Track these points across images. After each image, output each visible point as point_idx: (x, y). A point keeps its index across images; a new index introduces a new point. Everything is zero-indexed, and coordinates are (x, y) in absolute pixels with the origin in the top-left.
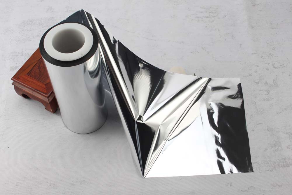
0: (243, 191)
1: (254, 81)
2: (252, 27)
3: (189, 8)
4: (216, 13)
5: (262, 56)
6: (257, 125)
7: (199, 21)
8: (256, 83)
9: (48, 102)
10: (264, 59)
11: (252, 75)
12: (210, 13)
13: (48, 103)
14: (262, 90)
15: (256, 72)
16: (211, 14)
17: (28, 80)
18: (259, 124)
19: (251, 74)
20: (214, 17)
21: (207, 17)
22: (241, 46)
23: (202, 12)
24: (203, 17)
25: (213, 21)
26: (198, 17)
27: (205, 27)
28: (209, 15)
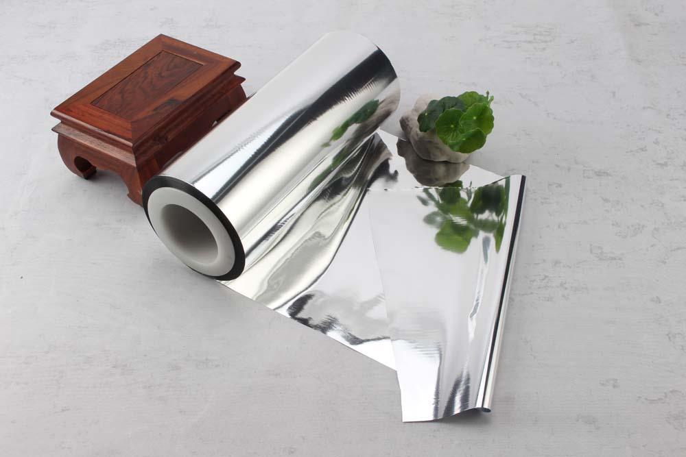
0: (652, 402)
1: (654, 161)
2: (639, 62)
3: (486, 27)
4: (549, 35)
5: (668, 115)
6: (672, 251)
7: (510, 48)
8: (659, 164)
9: (135, 165)
10: (673, 119)
11: (646, 150)
12: (535, 34)
13: (134, 167)
14: (677, 179)
15: (656, 143)
16: (538, 37)
17: (90, 114)
18: (678, 249)
19: (646, 147)
20: (546, 42)
21: (530, 42)
22: (614, 95)
23: (517, 34)
24: (520, 41)
25: (544, 49)
26: (508, 42)
27: (526, 58)
28: (535, 39)
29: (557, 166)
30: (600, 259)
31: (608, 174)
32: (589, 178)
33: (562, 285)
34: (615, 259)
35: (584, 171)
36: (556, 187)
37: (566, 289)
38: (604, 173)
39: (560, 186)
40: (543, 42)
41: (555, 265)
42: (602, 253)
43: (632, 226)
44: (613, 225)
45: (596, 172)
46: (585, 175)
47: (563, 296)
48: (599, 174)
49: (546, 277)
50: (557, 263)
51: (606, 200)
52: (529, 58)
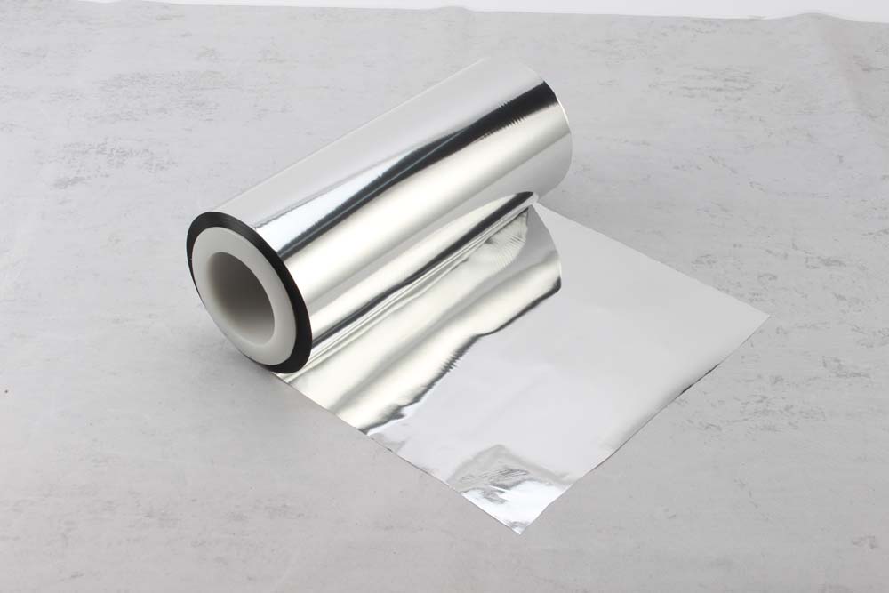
2: (872, 117)
3: (657, 69)
4: (745, 81)
7: (692, 96)
12: (726, 80)
16: (730, 83)
20: (742, 89)
21: (720, 90)
22: (841, 161)
23: (700, 78)
24: (706, 88)
25: (739, 99)
26: (690, 89)
27: (716, 110)
28: (725, 86)
29: (770, 252)
30: (838, 376)
31: (841, 264)
32: (815, 268)
33: (787, 409)
34: (858, 375)
35: (807, 258)
36: (770, 279)
37: (793, 414)
38: (836, 261)
39: (775, 277)
40: (738, 89)
41: (775, 382)
42: (840, 367)
43: (880, 332)
44: (853, 330)
45: (823, 260)
46: (809, 263)
47: (790, 424)
48: (828, 263)
49: (765, 398)
50: (777, 380)
51: (840, 298)
52: (720, 110)
